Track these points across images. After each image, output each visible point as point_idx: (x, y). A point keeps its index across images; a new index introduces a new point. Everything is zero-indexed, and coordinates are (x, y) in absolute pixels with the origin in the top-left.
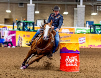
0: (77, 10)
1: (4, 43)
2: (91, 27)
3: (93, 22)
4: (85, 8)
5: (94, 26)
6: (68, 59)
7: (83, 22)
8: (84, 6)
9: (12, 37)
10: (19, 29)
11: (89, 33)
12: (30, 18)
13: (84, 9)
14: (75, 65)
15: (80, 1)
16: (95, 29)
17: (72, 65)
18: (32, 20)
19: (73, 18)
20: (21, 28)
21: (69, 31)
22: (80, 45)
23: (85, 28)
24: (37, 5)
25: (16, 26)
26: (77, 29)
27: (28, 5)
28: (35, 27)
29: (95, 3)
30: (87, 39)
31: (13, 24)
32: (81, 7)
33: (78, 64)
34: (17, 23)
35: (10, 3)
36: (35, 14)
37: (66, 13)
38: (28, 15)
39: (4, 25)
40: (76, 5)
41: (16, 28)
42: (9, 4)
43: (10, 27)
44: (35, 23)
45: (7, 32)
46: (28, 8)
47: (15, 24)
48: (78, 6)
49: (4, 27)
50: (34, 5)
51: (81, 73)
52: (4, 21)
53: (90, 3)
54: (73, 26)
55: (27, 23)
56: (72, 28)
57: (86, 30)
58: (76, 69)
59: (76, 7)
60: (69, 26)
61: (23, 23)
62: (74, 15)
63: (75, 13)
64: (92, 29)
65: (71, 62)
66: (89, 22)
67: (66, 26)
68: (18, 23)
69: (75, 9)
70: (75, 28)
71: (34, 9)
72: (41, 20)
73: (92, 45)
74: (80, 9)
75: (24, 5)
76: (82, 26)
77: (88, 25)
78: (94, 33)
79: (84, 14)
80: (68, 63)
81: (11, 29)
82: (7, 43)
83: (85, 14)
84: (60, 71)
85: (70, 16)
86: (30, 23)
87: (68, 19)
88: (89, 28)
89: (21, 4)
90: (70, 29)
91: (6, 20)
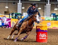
0: (46, 7)
1: (4, 26)
2: (54, 17)
3: (55, 14)
5: (56, 16)
6: (41, 35)
7: (50, 14)
8: (50, 5)
9: (9, 22)
10: (13, 18)
11: (53, 20)
12: (19, 12)
13: (50, 6)
15: (48, 2)
16: (56, 18)
17: (43, 38)
18: (20, 13)
19: (44, 12)
20: (14, 17)
22: (48, 27)
23: (51, 17)
24: (23, 4)
26: (46, 18)
27: (18, 3)
28: (22, 16)
29: (56, 3)
30: (52, 24)
31: (10, 15)
32: (48, 5)
33: (46, 38)
34: (12, 14)
36: (22, 9)
37: (40, 9)
38: (18, 10)
39: (4, 15)
40: (46, 4)
41: (11, 17)
42: (7, 3)
43: (7, 16)
44: (22, 14)
46: (18, 6)
47: (11, 14)
48: (47, 4)
49: (4, 16)
51: (48, 43)
53: (54, 3)
54: (44, 16)
55: (17, 14)
56: (43, 17)
58: (45, 41)
59: (46, 5)
61: (15, 14)
62: (44, 10)
63: (45, 9)
64: (55, 18)
65: (42, 37)
66: (53, 14)
69: (45, 6)
70: (45, 17)
71: (21, 6)
72: (25, 12)
73: (54, 27)
75: (15, 4)
76: (49, 16)
77: (52, 16)
78: (56, 20)
81: (8, 18)
82: (6, 26)
83: (51, 9)
84: (36, 42)
85: (42, 10)
86: (19, 14)
87: (41, 12)
88: (53, 17)
91: (5, 12)
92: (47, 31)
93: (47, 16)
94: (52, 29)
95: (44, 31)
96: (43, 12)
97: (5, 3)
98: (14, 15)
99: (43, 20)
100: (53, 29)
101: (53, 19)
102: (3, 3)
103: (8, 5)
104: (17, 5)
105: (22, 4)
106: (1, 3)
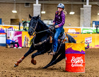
0: (83, 10)
2: (97, 27)
4: (92, 8)
6: (73, 59)
7: (90, 22)
8: (91, 6)
9: (18, 38)
10: (25, 30)
11: (95, 33)
13: (90, 9)
14: (81, 65)
15: (86, 1)
17: (78, 65)
19: (79, 18)
20: (27, 29)
21: (75, 32)
23: (91, 28)
24: (43, 5)
25: (22, 26)
26: (84, 29)
27: (34, 5)
30: (94, 39)
31: (20, 25)
32: (87, 6)
33: (84, 64)
34: (23, 23)
35: (16, 3)
36: (41, 14)
37: (72, 13)
39: (10, 26)
40: (83, 5)
41: (22, 29)
42: (15, 5)
43: (16, 28)
45: (13, 33)
46: (34, 8)
47: (21, 24)
48: (84, 6)
49: (10, 28)
50: (40, 5)
51: (87, 74)
52: (10, 22)
53: (96, 3)
54: (79, 26)
56: (78, 28)
57: (92, 30)
58: (82, 70)
59: (83, 7)
60: (76, 26)
62: (80, 15)
63: (81, 13)
64: (98, 29)
66: (95, 22)
67: (73, 26)
68: (25, 23)
69: (81, 9)
70: (82, 28)
71: (40, 9)
72: (47, 20)
73: (98, 46)
74: (86, 9)
75: (30, 5)
76: (88, 26)
77: (94, 25)
79: (90, 14)
80: (74, 64)
81: (18, 30)
84: (66, 71)
85: (77, 16)
87: (74, 19)
89: (27, 4)
90: (76, 29)
91: (12, 20)
92: (84, 52)
93: (86, 26)
94: (94, 49)
95: (79, 52)
96: (77, 20)
97: (11, 4)
98: (28, 25)
99: (79, 33)
100: (96, 49)
101: (96, 31)
102: (8, 4)
103: (16, 7)
104: (32, 7)
105: (41, 6)
106: (5, 4)
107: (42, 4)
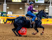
107: (7, 4)
